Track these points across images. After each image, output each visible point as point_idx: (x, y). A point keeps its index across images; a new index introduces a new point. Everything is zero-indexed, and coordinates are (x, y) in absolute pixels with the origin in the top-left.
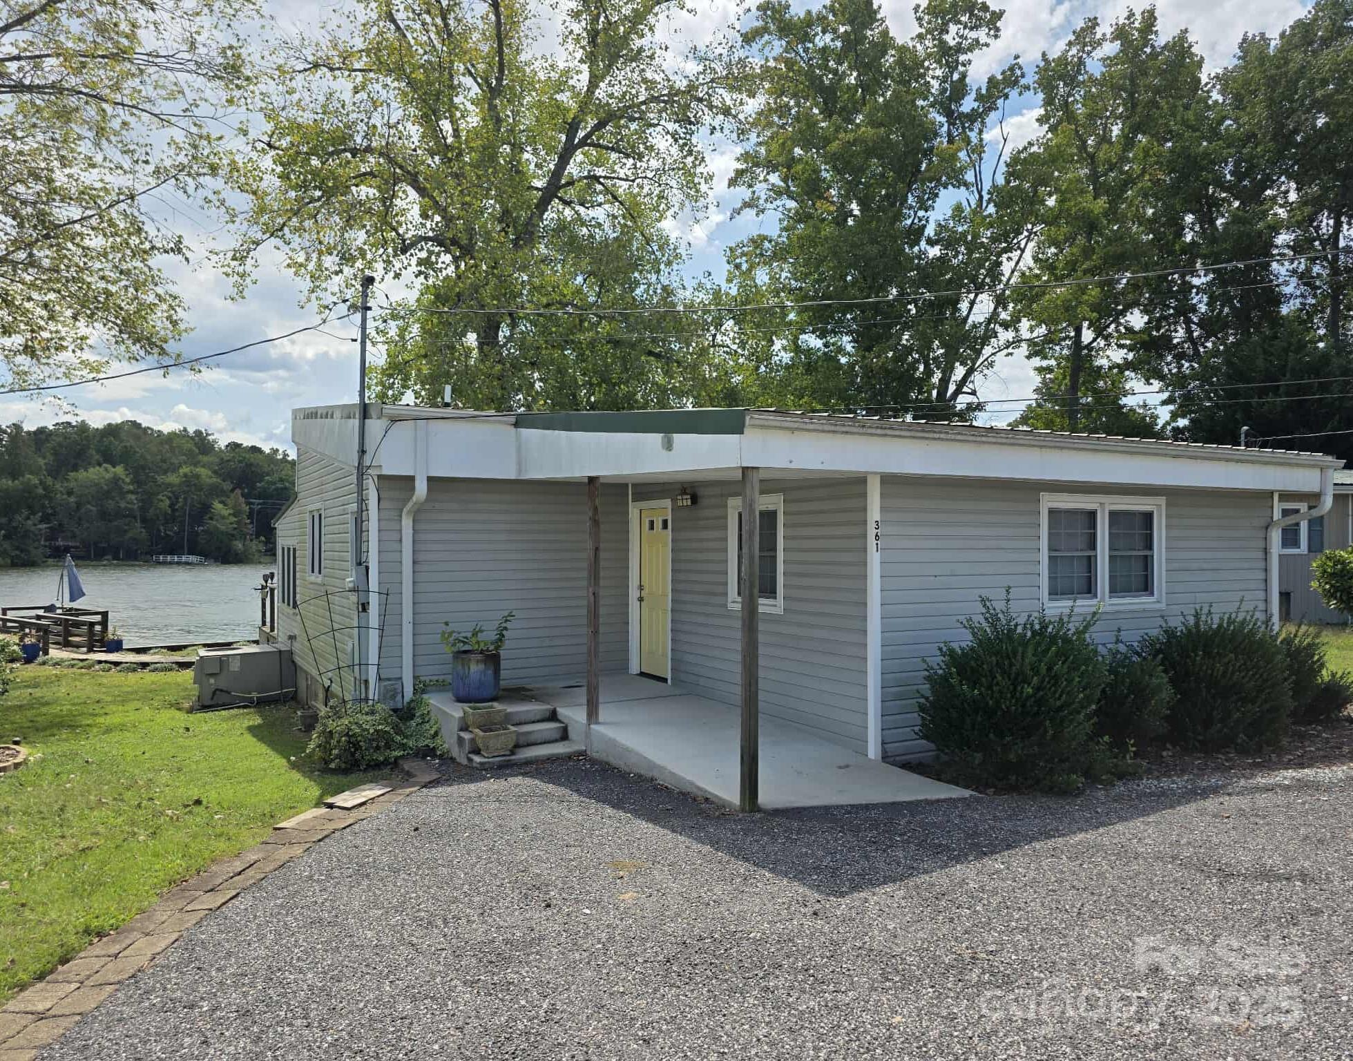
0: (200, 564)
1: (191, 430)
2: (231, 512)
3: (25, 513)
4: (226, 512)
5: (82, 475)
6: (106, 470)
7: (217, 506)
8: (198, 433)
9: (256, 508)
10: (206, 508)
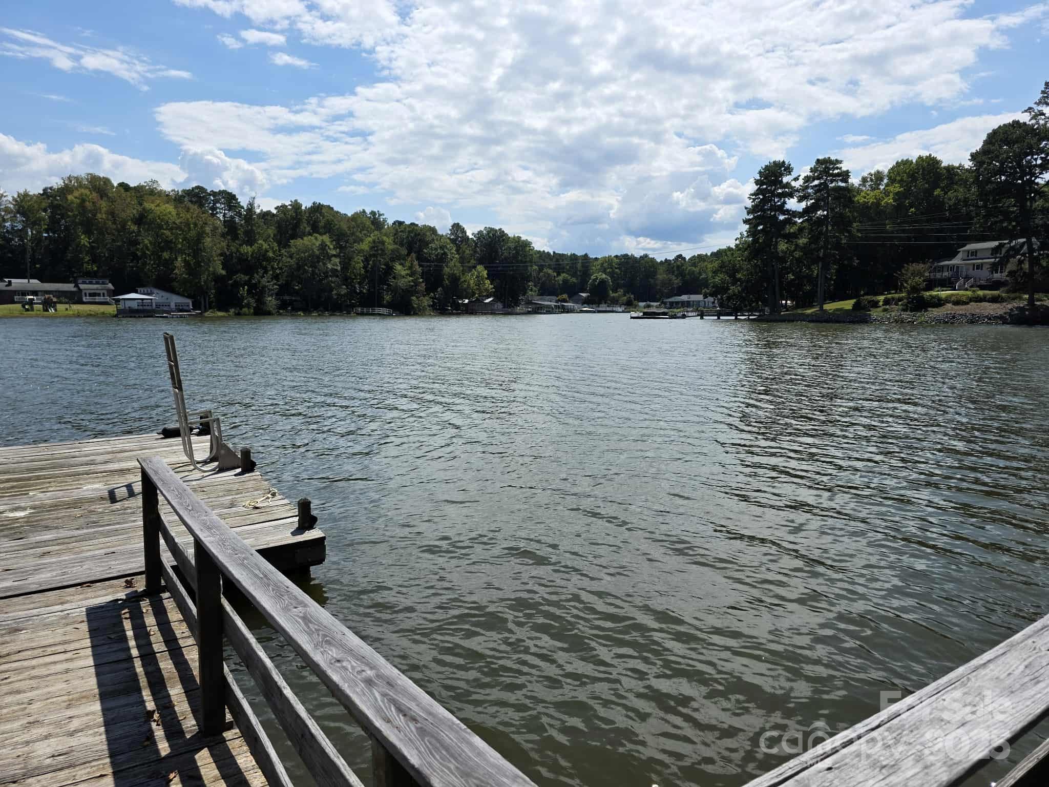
0: (390, 315)
1: (368, 211)
2: (408, 272)
3: (261, 271)
4: (403, 273)
5: (299, 242)
6: (316, 239)
7: (398, 267)
8: (373, 213)
9: (426, 270)
10: (389, 269)
